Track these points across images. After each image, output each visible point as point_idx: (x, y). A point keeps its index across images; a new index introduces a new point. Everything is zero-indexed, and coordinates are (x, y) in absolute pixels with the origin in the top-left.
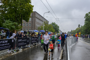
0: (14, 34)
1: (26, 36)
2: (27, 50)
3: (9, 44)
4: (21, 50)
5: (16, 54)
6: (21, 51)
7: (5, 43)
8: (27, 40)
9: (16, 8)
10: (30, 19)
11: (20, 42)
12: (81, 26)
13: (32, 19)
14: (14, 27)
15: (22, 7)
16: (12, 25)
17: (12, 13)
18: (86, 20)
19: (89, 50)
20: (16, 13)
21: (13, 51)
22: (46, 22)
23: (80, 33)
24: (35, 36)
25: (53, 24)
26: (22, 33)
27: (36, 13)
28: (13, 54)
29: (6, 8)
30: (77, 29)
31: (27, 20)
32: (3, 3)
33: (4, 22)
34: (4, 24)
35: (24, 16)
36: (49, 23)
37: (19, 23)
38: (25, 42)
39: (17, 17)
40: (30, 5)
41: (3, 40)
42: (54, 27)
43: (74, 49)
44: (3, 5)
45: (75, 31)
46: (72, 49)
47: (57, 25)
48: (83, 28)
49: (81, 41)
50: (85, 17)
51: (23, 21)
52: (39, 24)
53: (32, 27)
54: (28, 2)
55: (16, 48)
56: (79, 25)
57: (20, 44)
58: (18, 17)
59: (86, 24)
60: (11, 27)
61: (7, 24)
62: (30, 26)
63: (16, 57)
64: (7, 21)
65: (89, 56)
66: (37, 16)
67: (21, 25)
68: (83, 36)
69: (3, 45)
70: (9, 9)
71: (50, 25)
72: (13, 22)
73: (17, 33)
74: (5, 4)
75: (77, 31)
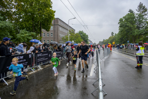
1: (47, 49)
2: (49, 66)
3: (25, 60)
5: (34, 73)
6: (41, 69)
8: (48, 55)
9: (33, 14)
10: (52, 28)
11: (40, 57)
12: (114, 34)
13: (54, 28)
14: (31, 38)
15: (40, 13)
16: (29, 36)
17: (28, 21)
18: (120, 27)
19: (126, 63)
20: (33, 20)
22: (72, 31)
23: (114, 43)
25: (81, 33)
27: (58, 20)
28: (30, 73)
29: (20, 14)
30: (110, 38)
31: (48, 29)
32: (17, 8)
33: (19, 33)
34: (18, 36)
35: (44, 25)
37: (38, 33)
38: (45, 57)
40: (51, 10)
41: (18, 56)
42: (82, 37)
43: (108, 63)
44: (17, 12)
45: (108, 40)
47: (85, 34)
48: (117, 37)
49: (115, 52)
50: (119, 23)
51: (43, 30)
52: (62, 33)
53: (54, 38)
54: (48, 7)
55: (34, 65)
56: (112, 33)
57: (39, 60)
58: (36, 25)
59: (121, 31)
60: (27, 39)
61: (23, 35)
62: (52, 36)
64: (21, 31)
66: (60, 23)
67: (41, 36)
70: (24, 16)
71: (77, 34)
72: (30, 32)
74: (18, 10)
75: (110, 40)
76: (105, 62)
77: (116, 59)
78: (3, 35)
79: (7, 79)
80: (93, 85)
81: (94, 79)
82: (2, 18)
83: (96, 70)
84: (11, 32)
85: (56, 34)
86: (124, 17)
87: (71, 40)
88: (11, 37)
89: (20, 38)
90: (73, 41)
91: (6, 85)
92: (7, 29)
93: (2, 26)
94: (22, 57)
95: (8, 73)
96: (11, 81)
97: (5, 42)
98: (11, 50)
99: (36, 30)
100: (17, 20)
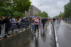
0: (20, 20)
2: (28, 29)
3: (17, 26)
4: (24, 30)
5: (21, 32)
7: (15, 25)
8: (28, 23)
9: (21, 4)
10: (30, 10)
11: (24, 24)
12: (62, 13)
13: (31, 10)
14: (20, 15)
15: (24, 3)
16: (19, 14)
17: (18, 7)
18: (65, 9)
19: (68, 28)
20: (21, 7)
21: (19, 30)
23: (61, 17)
24: (33, 20)
25: (44, 12)
26: (25, 19)
27: (33, 6)
28: (19, 32)
29: (15, 4)
31: (28, 11)
32: (13, 1)
33: (14, 13)
34: (14, 14)
35: (26, 9)
36: (41, 12)
37: (23, 13)
38: (27, 24)
39: (22, 9)
40: (29, 1)
42: (44, 14)
43: (59, 28)
44: (13, 3)
45: (58, 16)
46: (57, 28)
47: (46, 13)
48: (63, 14)
50: (64, 7)
51: (25, 11)
52: (35, 12)
53: (31, 15)
55: (21, 28)
56: (61, 12)
57: (24, 26)
59: (65, 12)
60: (18, 15)
61: (16, 14)
62: (29, 14)
63: (21, 34)
64: (15, 12)
65: (69, 32)
66: (34, 8)
67: (24, 14)
68: (64, 19)
69: (13, 26)
70: (17, 5)
71: (42, 13)
72: (19, 12)
73: (22, 19)
75: (60, 16)
76: (57, 27)
77: (63, 26)
78: (7, 14)
79: (8, 35)
80: (51, 39)
81: (51, 36)
82: (7, 6)
83: (52, 32)
84: (10, 12)
85: (32, 13)
86: (67, 4)
87: (39, 16)
88: (10, 14)
89: (14, 15)
90: (40, 17)
91: (8, 37)
92: (9, 11)
93: (7, 10)
94: (15, 24)
95: (9, 31)
96: (10, 36)
97: (8, 17)
98: (11, 21)
99: (22, 11)
100: (13, 7)
